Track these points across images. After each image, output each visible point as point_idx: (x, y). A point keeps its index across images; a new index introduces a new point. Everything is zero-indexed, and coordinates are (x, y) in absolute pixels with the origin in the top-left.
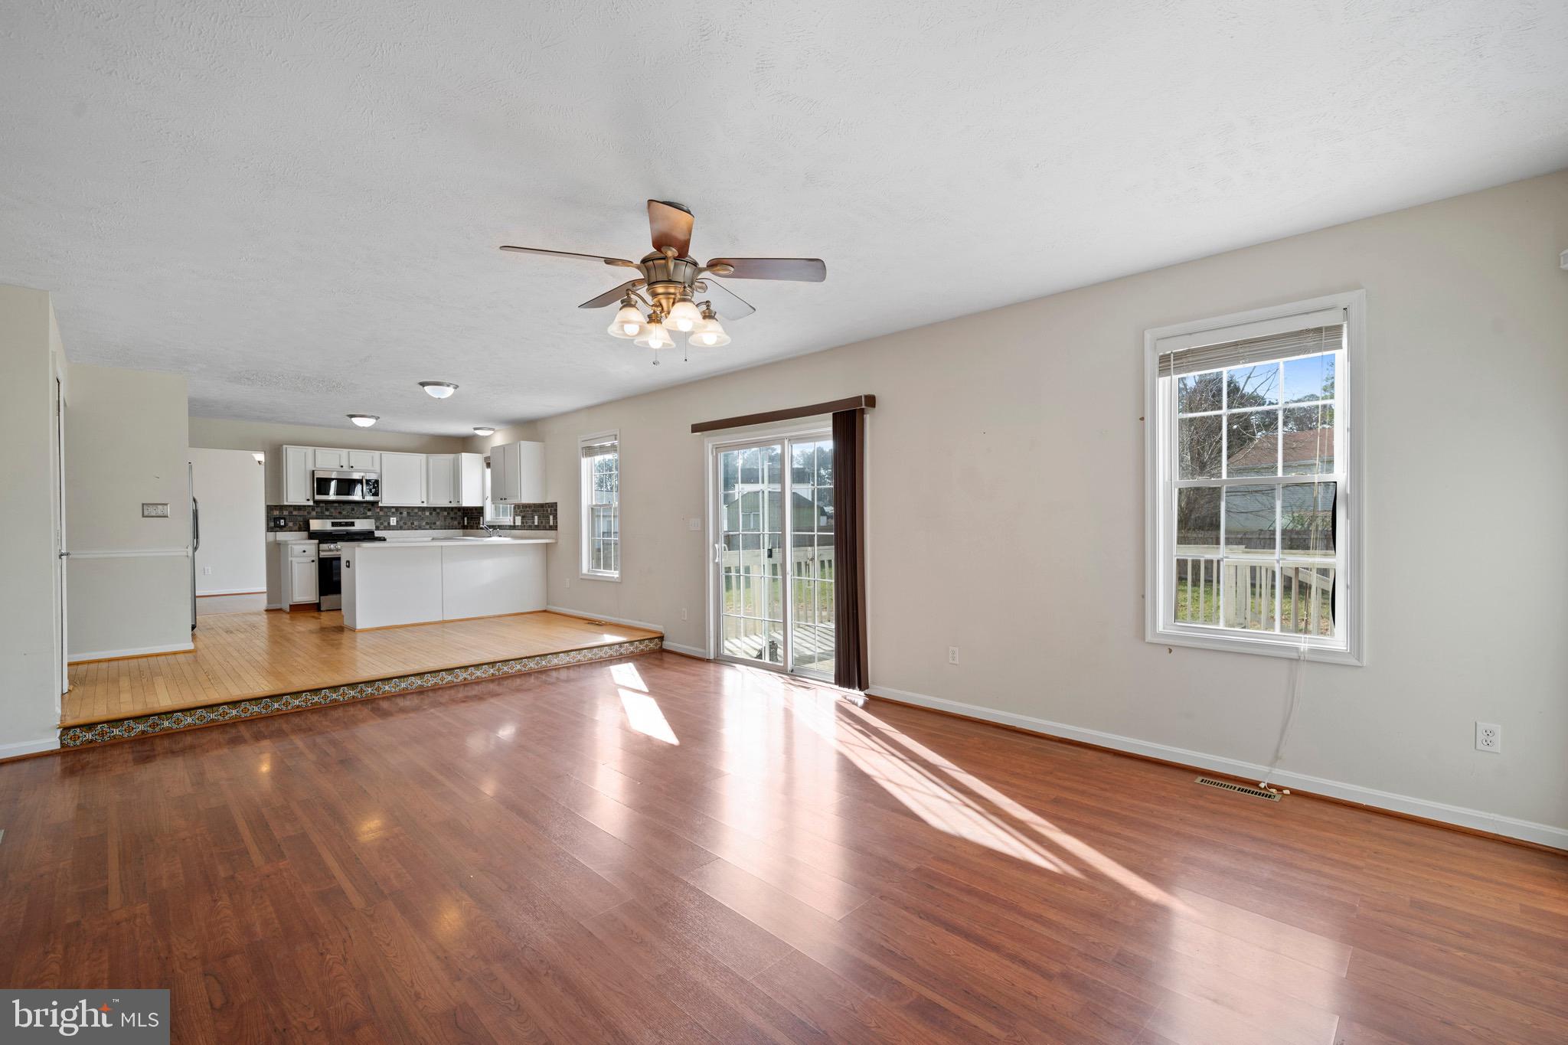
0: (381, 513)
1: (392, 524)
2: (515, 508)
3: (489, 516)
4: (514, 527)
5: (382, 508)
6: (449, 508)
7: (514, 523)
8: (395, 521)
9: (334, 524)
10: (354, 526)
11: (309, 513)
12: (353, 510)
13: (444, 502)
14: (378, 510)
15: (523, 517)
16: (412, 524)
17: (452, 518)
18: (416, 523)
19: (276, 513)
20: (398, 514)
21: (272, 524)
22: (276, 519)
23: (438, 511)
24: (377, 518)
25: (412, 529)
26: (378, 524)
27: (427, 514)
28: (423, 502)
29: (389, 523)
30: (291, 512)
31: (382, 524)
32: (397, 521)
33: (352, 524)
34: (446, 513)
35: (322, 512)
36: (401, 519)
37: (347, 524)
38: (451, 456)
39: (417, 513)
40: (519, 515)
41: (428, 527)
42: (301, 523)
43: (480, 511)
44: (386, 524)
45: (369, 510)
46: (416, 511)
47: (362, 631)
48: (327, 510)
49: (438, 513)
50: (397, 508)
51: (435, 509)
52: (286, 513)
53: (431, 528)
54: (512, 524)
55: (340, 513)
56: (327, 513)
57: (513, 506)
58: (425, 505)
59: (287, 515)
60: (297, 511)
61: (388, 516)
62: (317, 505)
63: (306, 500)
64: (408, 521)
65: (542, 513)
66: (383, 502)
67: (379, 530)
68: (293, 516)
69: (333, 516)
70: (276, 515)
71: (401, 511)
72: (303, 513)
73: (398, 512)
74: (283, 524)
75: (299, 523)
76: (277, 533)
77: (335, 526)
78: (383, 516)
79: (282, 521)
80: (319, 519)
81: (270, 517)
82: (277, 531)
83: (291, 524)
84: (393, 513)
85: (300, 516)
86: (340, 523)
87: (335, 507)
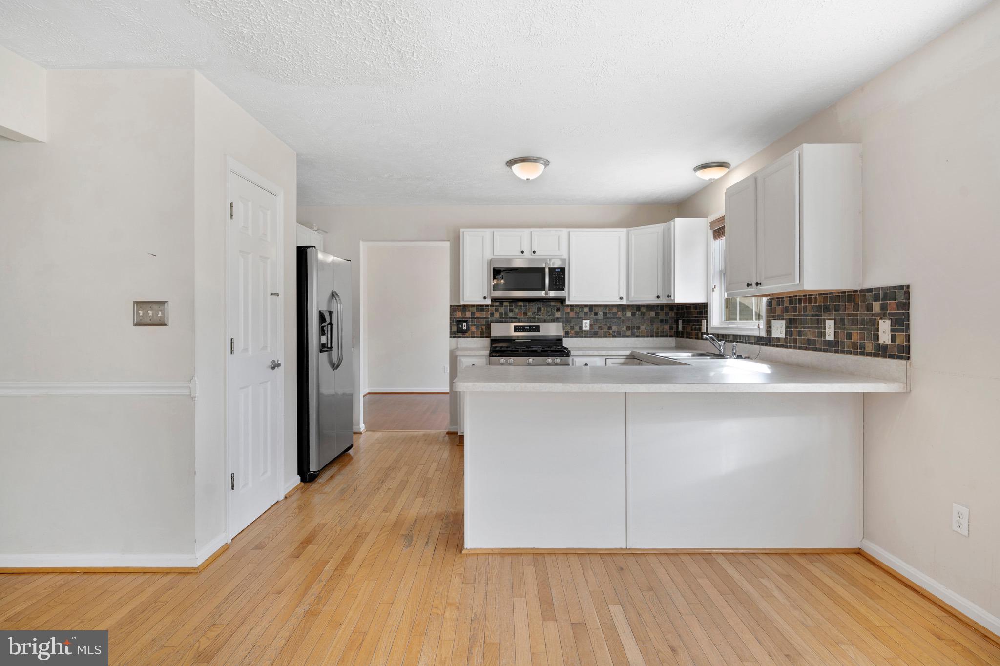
0: (572, 314)
1: (584, 329)
2: (770, 304)
3: (716, 319)
4: (767, 341)
5: (572, 307)
6: (658, 306)
7: (769, 332)
8: (588, 325)
9: (517, 329)
10: (538, 331)
11: (492, 314)
12: (539, 310)
13: (648, 298)
14: (568, 310)
15: (790, 323)
16: (610, 328)
17: (661, 321)
18: (614, 328)
19: (459, 314)
20: (592, 316)
21: (455, 329)
22: (460, 323)
23: (643, 310)
24: (567, 321)
25: (610, 335)
26: (568, 329)
27: (629, 314)
28: (621, 298)
29: (581, 328)
30: (473, 314)
31: (572, 328)
32: (591, 325)
33: (537, 329)
34: (653, 314)
35: (506, 314)
36: (596, 320)
37: (532, 329)
38: (659, 228)
39: (615, 314)
40: (780, 318)
41: (629, 333)
42: (484, 327)
43: (701, 310)
44: (577, 329)
45: (558, 310)
46: (615, 310)
47: (476, 554)
48: (511, 310)
49: (643, 314)
50: (591, 307)
51: (639, 307)
53: (633, 335)
54: (763, 334)
55: (525, 314)
56: (511, 315)
57: (765, 299)
58: (624, 302)
59: (470, 318)
60: (478, 313)
61: (580, 318)
62: (500, 304)
63: (485, 298)
64: (604, 325)
65: (849, 315)
66: (570, 300)
67: (568, 337)
68: (476, 318)
69: (517, 318)
70: (459, 318)
71: (596, 311)
72: (483, 314)
73: (593, 313)
74: (466, 329)
75: (481, 328)
76: (459, 339)
77: (518, 332)
78: (573, 318)
79: (465, 324)
80: (502, 322)
81: (453, 320)
82: (460, 337)
83: (473, 328)
84: (586, 314)
85: (481, 318)
86: (524, 327)
87: (521, 306)
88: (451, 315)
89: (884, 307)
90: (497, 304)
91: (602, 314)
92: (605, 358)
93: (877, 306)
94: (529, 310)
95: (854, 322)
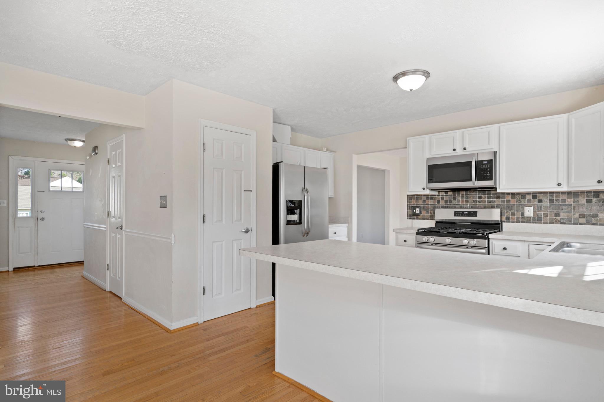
0: (513, 201)
1: (527, 215)
8: (531, 211)
9: (456, 214)
10: (476, 216)
11: (439, 202)
12: (480, 198)
14: (509, 197)
16: (557, 215)
18: (562, 214)
19: (413, 202)
20: (536, 203)
21: (410, 212)
22: (413, 208)
24: (507, 208)
25: (557, 222)
26: (508, 214)
27: (583, 201)
28: (559, 185)
29: (523, 214)
30: (424, 201)
31: (513, 214)
32: (534, 212)
33: (475, 214)
35: (450, 202)
36: (541, 207)
37: (470, 214)
39: (564, 201)
41: (582, 221)
44: (519, 214)
48: (455, 198)
50: (534, 195)
51: (596, 194)
52: (420, 202)
53: (588, 223)
55: (467, 202)
56: (454, 202)
58: (565, 189)
59: (421, 205)
60: (428, 200)
61: (522, 205)
62: (445, 193)
63: (424, 189)
64: (551, 212)
66: (500, 188)
67: (509, 222)
68: (426, 205)
69: (459, 205)
70: (414, 204)
71: (540, 199)
72: (432, 202)
73: (537, 200)
74: (418, 213)
75: (430, 212)
76: (414, 220)
77: (458, 216)
78: (514, 205)
79: (417, 209)
80: (447, 208)
81: (409, 206)
82: (414, 219)
83: (424, 213)
84: (529, 201)
85: (430, 205)
86: (463, 212)
87: (464, 195)
88: (408, 202)
90: (443, 193)
91: (548, 201)
92: (527, 244)
94: (470, 198)
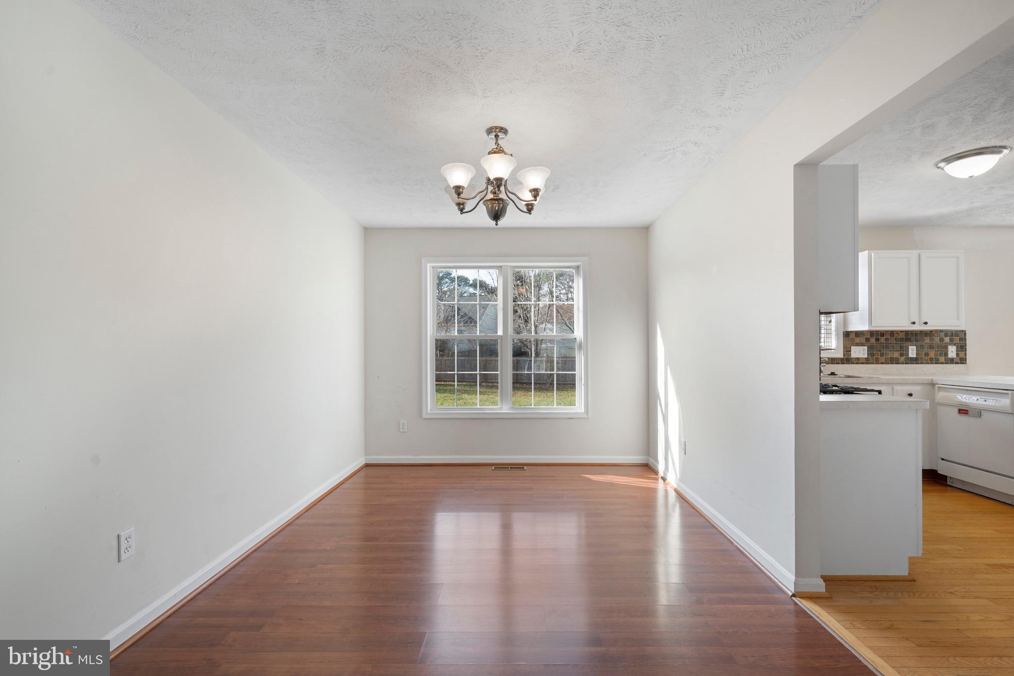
7: (847, 354)
54: (841, 356)
65: (927, 343)
89: (951, 340)
93: (947, 340)
95: (931, 347)
